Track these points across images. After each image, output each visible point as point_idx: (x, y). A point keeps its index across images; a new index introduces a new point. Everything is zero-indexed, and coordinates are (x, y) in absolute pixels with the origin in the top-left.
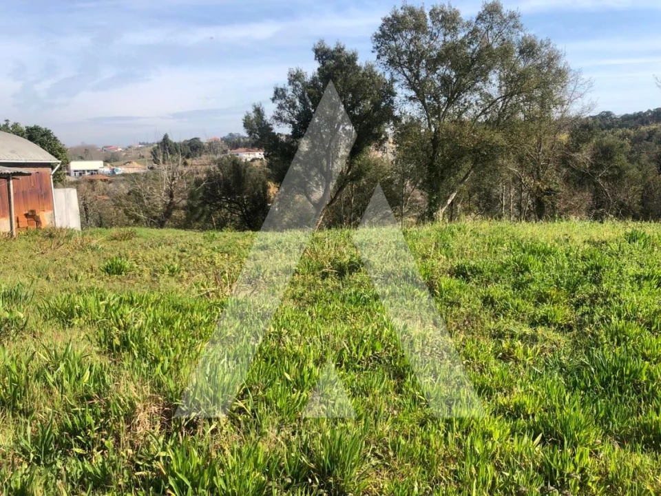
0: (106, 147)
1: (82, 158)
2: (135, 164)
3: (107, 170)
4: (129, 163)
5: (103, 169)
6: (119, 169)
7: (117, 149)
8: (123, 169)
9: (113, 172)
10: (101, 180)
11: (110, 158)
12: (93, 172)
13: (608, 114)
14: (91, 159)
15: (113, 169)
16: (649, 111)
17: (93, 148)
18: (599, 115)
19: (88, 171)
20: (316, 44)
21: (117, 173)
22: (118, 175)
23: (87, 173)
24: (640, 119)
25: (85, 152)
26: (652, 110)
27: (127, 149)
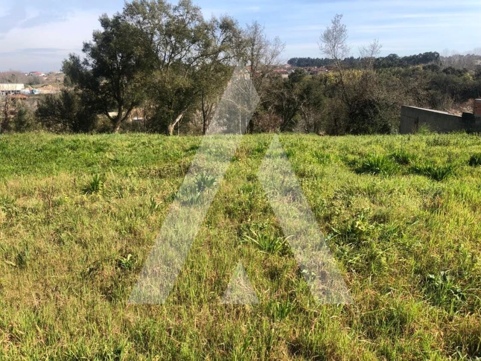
0: (33, 73)
1: (10, 81)
2: (50, 86)
3: (27, 91)
4: (46, 85)
5: (24, 90)
6: (37, 90)
7: (40, 74)
8: (40, 90)
9: (32, 92)
10: (21, 99)
11: (33, 81)
12: (16, 92)
13: (394, 56)
14: (17, 82)
15: (32, 90)
16: (420, 54)
17: (19, 74)
18: (388, 56)
19: (13, 91)
20: (101, 16)
21: (35, 93)
22: (36, 95)
23: (12, 93)
24: (413, 60)
25: (12, 77)
26: (422, 53)
27: (49, 75)
